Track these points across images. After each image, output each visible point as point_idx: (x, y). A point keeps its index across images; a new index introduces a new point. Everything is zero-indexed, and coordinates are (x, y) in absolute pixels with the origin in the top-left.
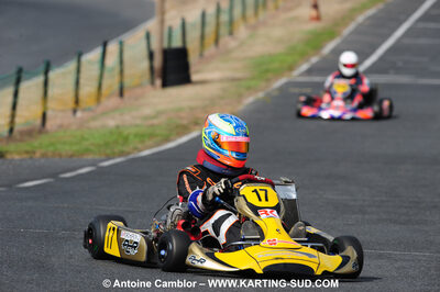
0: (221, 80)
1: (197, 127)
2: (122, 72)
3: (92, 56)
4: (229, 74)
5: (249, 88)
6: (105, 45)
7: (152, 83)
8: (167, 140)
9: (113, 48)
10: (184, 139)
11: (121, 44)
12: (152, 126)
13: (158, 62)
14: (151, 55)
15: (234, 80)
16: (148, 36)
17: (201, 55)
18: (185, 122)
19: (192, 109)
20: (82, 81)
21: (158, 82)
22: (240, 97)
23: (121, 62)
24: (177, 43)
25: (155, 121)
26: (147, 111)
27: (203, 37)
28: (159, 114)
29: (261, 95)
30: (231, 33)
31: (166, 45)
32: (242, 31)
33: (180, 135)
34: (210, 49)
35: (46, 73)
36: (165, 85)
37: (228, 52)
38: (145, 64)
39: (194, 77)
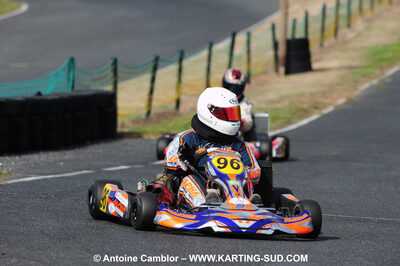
0: (339, 69)
1: (317, 111)
2: (249, 60)
3: (222, 46)
4: (346, 63)
5: (364, 76)
6: (234, 36)
7: (277, 70)
8: (290, 122)
9: (241, 38)
10: (305, 122)
11: (249, 34)
12: (276, 109)
13: (282, 51)
14: (276, 45)
15: (351, 68)
16: (273, 28)
17: (322, 45)
18: (306, 106)
19: (312, 94)
20: (212, 69)
21: (282, 70)
22: (356, 83)
23: (249, 51)
24: (300, 34)
25: (279, 105)
26: (272, 96)
27: (323, 29)
28: (282, 99)
29: (375, 82)
30: (349, 26)
31: (289, 36)
32: (359, 24)
33: (301, 118)
34: (330, 41)
35: (181, 61)
36: (288, 72)
37: (346, 42)
38: (271, 53)
39: (315, 65)
